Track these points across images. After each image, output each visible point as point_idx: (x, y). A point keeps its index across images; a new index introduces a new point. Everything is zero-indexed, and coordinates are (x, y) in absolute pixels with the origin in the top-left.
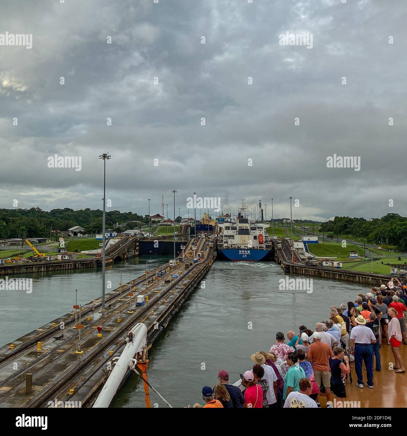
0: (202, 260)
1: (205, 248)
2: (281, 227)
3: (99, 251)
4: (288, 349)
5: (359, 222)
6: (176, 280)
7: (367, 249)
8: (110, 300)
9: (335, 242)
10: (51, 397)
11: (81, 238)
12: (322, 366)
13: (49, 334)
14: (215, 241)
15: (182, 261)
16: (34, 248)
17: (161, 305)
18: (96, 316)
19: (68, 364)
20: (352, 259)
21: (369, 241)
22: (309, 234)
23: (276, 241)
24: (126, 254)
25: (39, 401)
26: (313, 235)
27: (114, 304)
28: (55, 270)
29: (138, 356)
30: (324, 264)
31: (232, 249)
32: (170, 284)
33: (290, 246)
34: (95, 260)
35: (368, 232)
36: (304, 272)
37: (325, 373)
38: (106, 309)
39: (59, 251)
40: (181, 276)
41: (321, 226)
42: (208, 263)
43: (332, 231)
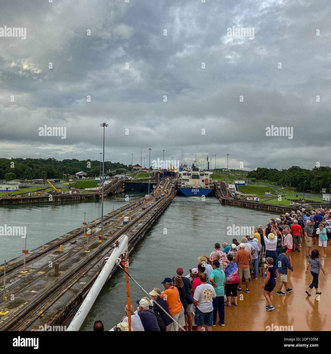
0: (167, 195)
1: (169, 188)
2: (221, 174)
3: (98, 188)
4: (222, 254)
5: (273, 171)
6: (149, 208)
7: (277, 189)
8: (106, 220)
9: (256, 184)
10: (71, 278)
11: (85, 180)
12: (244, 265)
13: (67, 241)
14: (176, 183)
15: (154, 196)
16: (53, 186)
17: (139, 223)
18: (97, 230)
19: (81, 259)
20: (267, 196)
21: (279, 185)
22: (239, 179)
23: (217, 183)
24: (116, 191)
25: (64, 280)
26: (242, 180)
27: (109, 222)
28: (67, 201)
29: (122, 256)
30: (248, 199)
31: (187, 188)
32: (145, 210)
33: (226, 187)
34: (95, 194)
35: (278, 178)
36: (234, 204)
37: (246, 269)
38: (104, 225)
39: (70, 188)
40: (153, 205)
41: (248, 174)
42: (171, 197)
43: (254, 177)
